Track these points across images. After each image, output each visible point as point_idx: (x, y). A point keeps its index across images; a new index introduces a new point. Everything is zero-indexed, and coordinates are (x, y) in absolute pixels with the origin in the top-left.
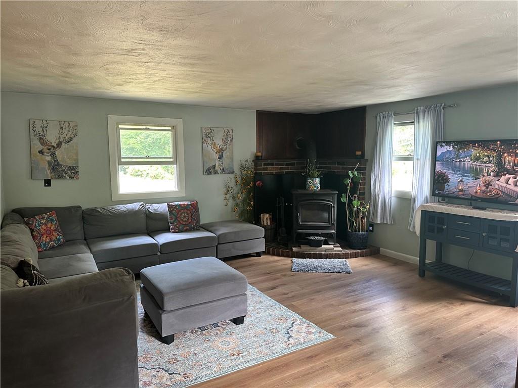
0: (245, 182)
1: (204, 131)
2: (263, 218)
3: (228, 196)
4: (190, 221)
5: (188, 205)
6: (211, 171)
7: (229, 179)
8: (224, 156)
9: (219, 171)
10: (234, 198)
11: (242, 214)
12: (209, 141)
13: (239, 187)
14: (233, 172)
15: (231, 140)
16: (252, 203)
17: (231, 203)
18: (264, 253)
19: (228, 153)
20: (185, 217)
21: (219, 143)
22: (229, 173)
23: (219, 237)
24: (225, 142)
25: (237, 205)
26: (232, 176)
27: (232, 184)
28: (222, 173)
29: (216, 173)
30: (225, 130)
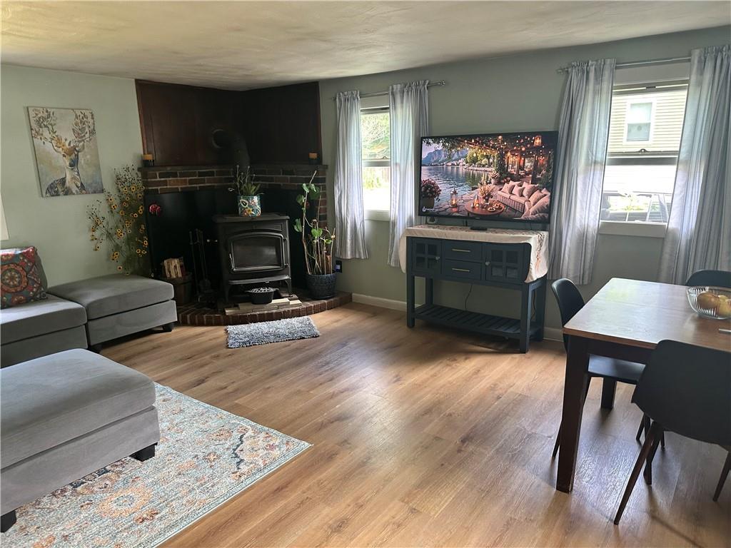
0: (127, 207)
1: (32, 114)
2: (169, 266)
3: (97, 234)
4: (24, 285)
5: (15, 256)
6: (56, 189)
7: (97, 203)
8: (82, 161)
9: (74, 189)
10: (109, 236)
11: (128, 262)
12: (46, 134)
13: (117, 217)
14: (102, 191)
15: (93, 132)
16: (146, 243)
17: (105, 245)
18: (177, 324)
19: (88, 157)
20: (12, 278)
21: (68, 137)
22: (95, 192)
23: (88, 308)
24: (79, 134)
25: (117, 248)
26: (101, 197)
27: (103, 211)
28: (81, 193)
29: (68, 192)
30: (78, 113)
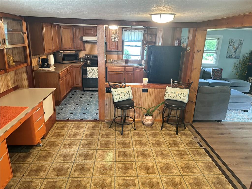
0: (244, 63)
1: (231, 40)
2: (250, 79)
3: (234, 68)
5: (219, 70)
6: (230, 57)
8: (237, 51)
9: (233, 57)
10: (237, 69)
12: (232, 45)
13: (241, 65)
14: (239, 58)
15: (242, 44)
16: (246, 72)
17: (235, 71)
19: (239, 50)
20: (218, 74)
21: (236, 45)
22: (237, 58)
23: (231, 83)
24: (239, 45)
25: (238, 72)
27: (238, 63)
28: (234, 58)
29: (232, 58)
30: (240, 40)
